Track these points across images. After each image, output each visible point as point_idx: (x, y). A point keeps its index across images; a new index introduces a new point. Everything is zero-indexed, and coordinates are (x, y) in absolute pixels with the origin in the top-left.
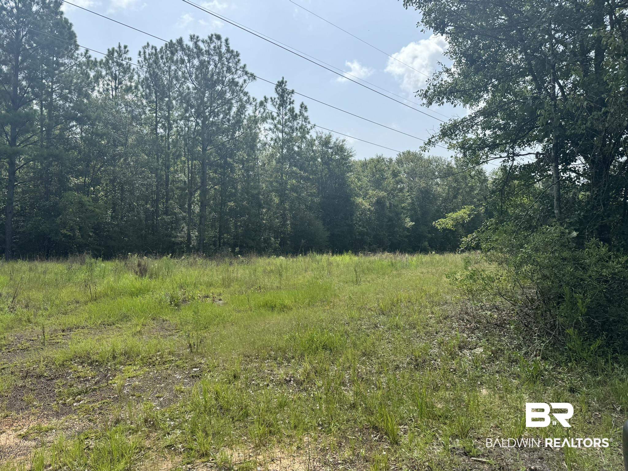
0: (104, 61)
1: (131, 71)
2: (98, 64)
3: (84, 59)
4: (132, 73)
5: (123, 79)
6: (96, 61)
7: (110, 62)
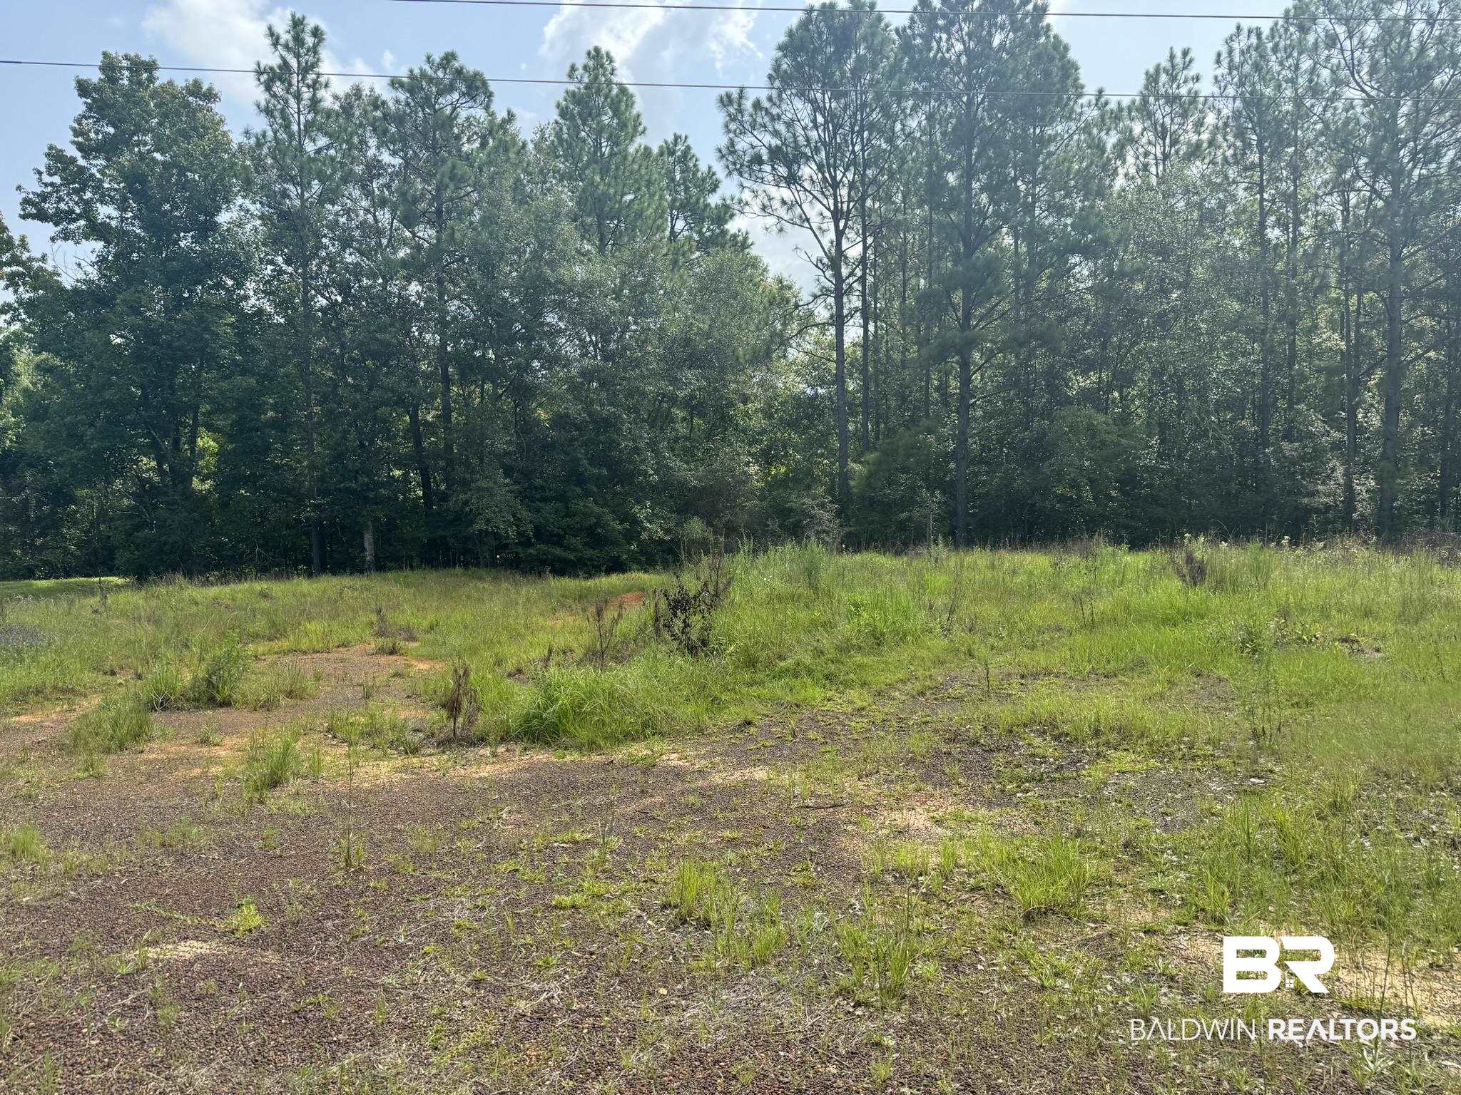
0: (1137, 103)
1: (1200, 106)
2: (1125, 113)
3: (1096, 113)
4: (1201, 112)
5: (1180, 132)
6: (1120, 109)
7: (1152, 99)
